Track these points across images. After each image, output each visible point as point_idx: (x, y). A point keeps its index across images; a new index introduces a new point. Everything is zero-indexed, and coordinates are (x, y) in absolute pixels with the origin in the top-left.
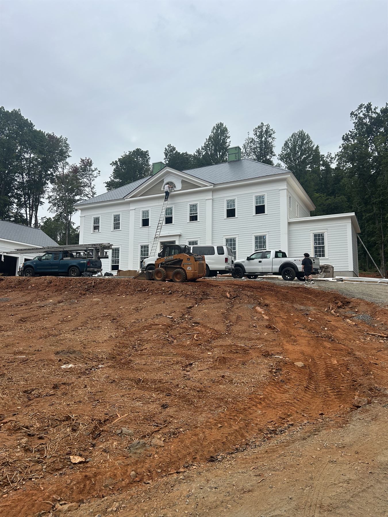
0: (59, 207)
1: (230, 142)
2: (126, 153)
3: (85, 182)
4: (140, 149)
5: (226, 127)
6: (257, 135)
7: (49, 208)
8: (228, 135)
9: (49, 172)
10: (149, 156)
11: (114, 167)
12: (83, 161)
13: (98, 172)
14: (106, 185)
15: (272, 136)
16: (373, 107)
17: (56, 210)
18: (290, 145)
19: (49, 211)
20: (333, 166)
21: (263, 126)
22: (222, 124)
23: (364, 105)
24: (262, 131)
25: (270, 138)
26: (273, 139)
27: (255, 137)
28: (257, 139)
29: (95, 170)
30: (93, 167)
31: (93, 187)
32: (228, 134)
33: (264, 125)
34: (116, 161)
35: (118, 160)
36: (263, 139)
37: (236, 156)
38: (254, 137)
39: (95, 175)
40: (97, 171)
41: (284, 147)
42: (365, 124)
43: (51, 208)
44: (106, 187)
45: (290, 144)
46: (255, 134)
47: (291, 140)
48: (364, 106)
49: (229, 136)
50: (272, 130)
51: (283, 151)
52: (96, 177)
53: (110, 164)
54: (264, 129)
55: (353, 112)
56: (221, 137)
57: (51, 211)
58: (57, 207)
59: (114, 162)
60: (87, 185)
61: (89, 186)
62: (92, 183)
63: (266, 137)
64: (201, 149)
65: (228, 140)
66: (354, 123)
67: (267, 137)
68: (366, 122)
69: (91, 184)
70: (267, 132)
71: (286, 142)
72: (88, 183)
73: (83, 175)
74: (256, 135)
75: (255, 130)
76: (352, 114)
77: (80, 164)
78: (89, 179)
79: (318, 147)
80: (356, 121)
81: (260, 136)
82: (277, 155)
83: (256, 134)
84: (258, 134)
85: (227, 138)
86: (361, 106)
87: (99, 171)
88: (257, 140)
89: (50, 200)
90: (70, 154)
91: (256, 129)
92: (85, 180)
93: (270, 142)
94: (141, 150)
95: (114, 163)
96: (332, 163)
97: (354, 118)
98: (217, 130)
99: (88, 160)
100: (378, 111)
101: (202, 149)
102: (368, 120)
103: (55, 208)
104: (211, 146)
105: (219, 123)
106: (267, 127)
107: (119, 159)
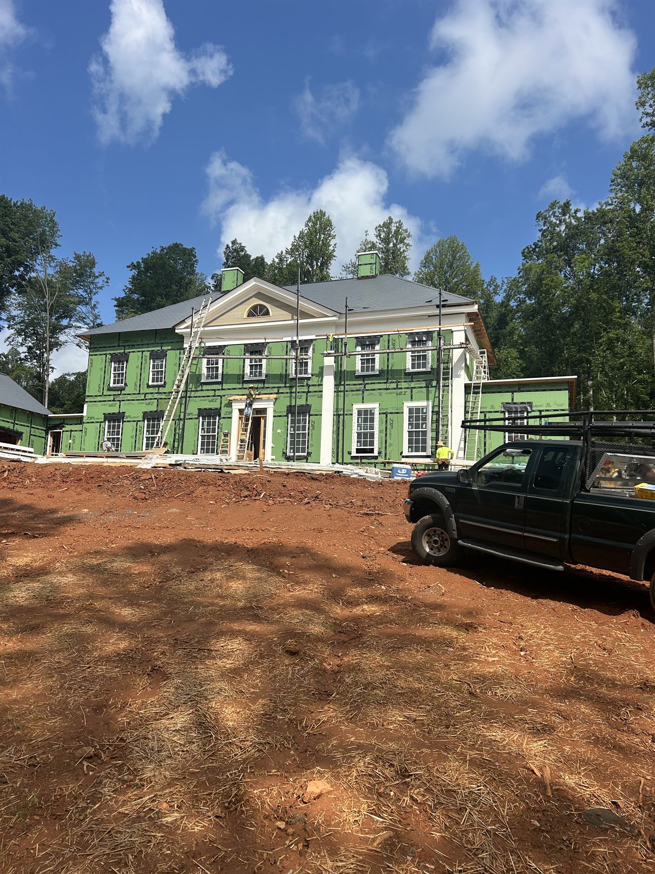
0: (26, 336)
1: (335, 245)
2: (156, 249)
3: (81, 295)
4: (180, 244)
5: (330, 218)
6: (381, 238)
7: (9, 338)
8: (332, 233)
9: (17, 273)
10: (195, 257)
11: (135, 272)
12: (78, 257)
13: (106, 280)
14: (116, 303)
15: (405, 241)
16: (573, 208)
17: (21, 342)
18: (434, 259)
19: (7, 343)
20: (498, 299)
21: (392, 222)
22: (323, 214)
23: (558, 203)
24: (389, 232)
25: (401, 245)
26: (406, 247)
27: (378, 241)
28: (380, 243)
29: (100, 276)
30: (96, 271)
31: (95, 305)
32: (333, 231)
33: (394, 221)
34: (138, 263)
35: (141, 261)
36: (391, 245)
37: (372, 269)
38: (375, 240)
39: (99, 285)
40: (103, 278)
41: (424, 262)
42: (559, 234)
43: (12, 338)
44: (115, 306)
45: (434, 257)
46: (377, 236)
47: (436, 251)
48: (558, 205)
49: (334, 234)
50: (406, 231)
51: (423, 269)
52: (101, 288)
53: (128, 267)
54: (393, 229)
55: (541, 212)
56: (320, 236)
57: (12, 343)
58: (23, 337)
59: (135, 263)
60: (83, 301)
61: (87, 304)
62: (93, 297)
63: (395, 242)
64: (284, 252)
65: (332, 243)
66: (540, 230)
67: (397, 242)
68: (560, 231)
69: (91, 299)
70: (397, 232)
71: (429, 254)
72: (86, 298)
73: (78, 282)
74: (379, 238)
75: (379, 229)
76: (538, 216)
77: (74, 262)
78: (89, 291)
79: (477, 265)
80: (545, 228)
81: (386, 240)
82: (413, 273)
83: (380, 235)
84: (382, 236)
85: (330, 238)
86: (553, 205)
87: (108, 279)
88: (381, 246)
89: (12, 323)
90: (58, 241)
91: (380, 226)
92: (81, 292)
93: (401, 250)
94: (182, 245)
95: (135, 266)
96: (496, 294)
97: (542, 223)
98: (315, 224)
99: (88, 257)
100: (580, 214)
101: (287, 252)
102: (563, 227)
103: (20, 339)
104: (303, 250)
105: (319, 211)
106: (398, 225)
107: (144, 260)
